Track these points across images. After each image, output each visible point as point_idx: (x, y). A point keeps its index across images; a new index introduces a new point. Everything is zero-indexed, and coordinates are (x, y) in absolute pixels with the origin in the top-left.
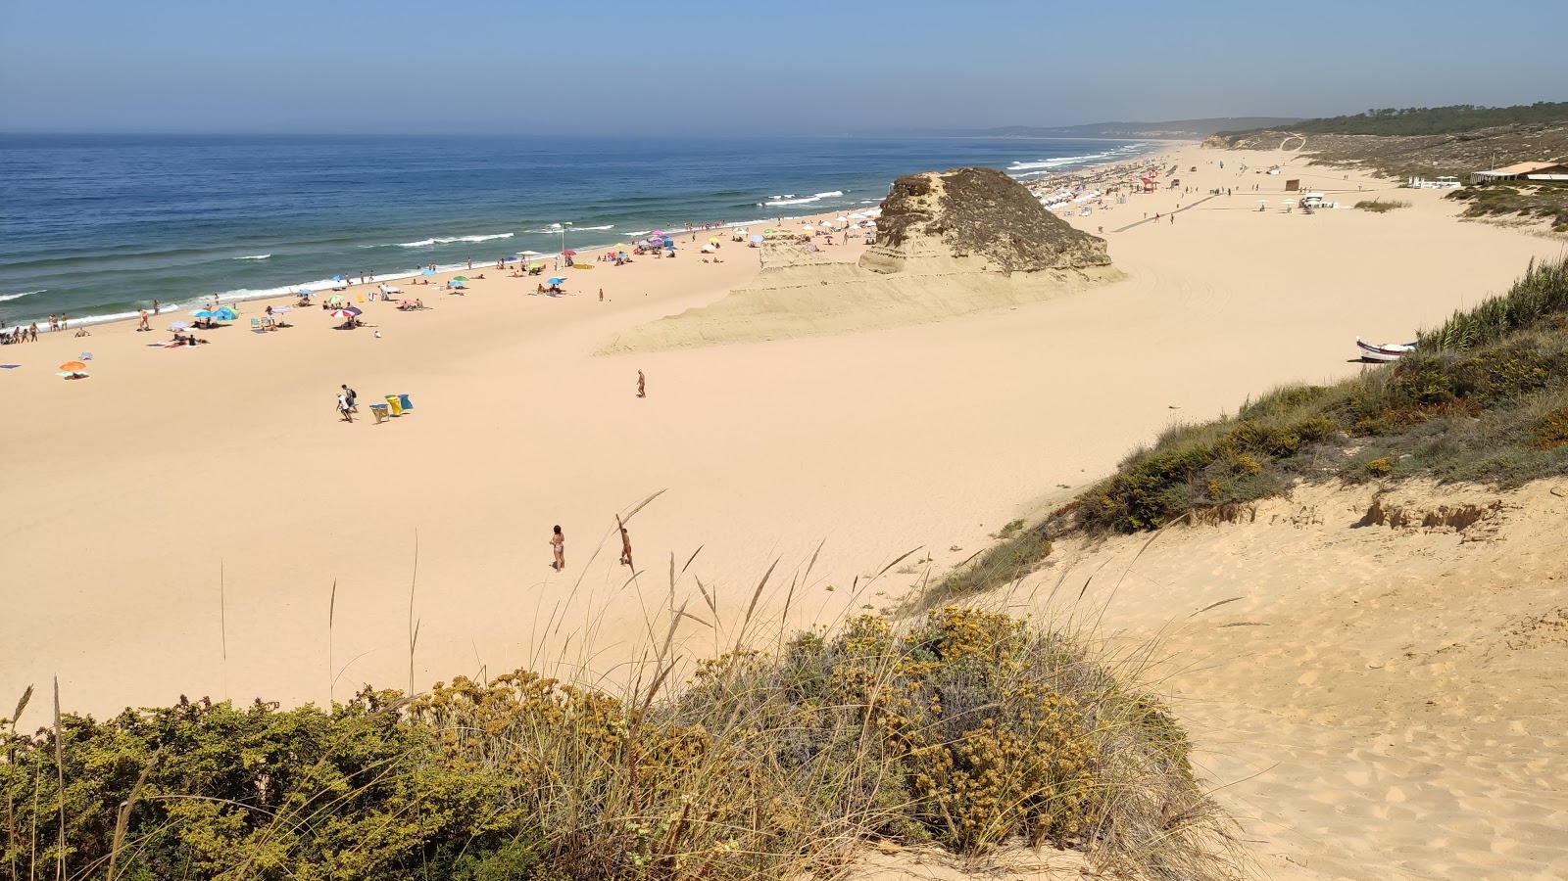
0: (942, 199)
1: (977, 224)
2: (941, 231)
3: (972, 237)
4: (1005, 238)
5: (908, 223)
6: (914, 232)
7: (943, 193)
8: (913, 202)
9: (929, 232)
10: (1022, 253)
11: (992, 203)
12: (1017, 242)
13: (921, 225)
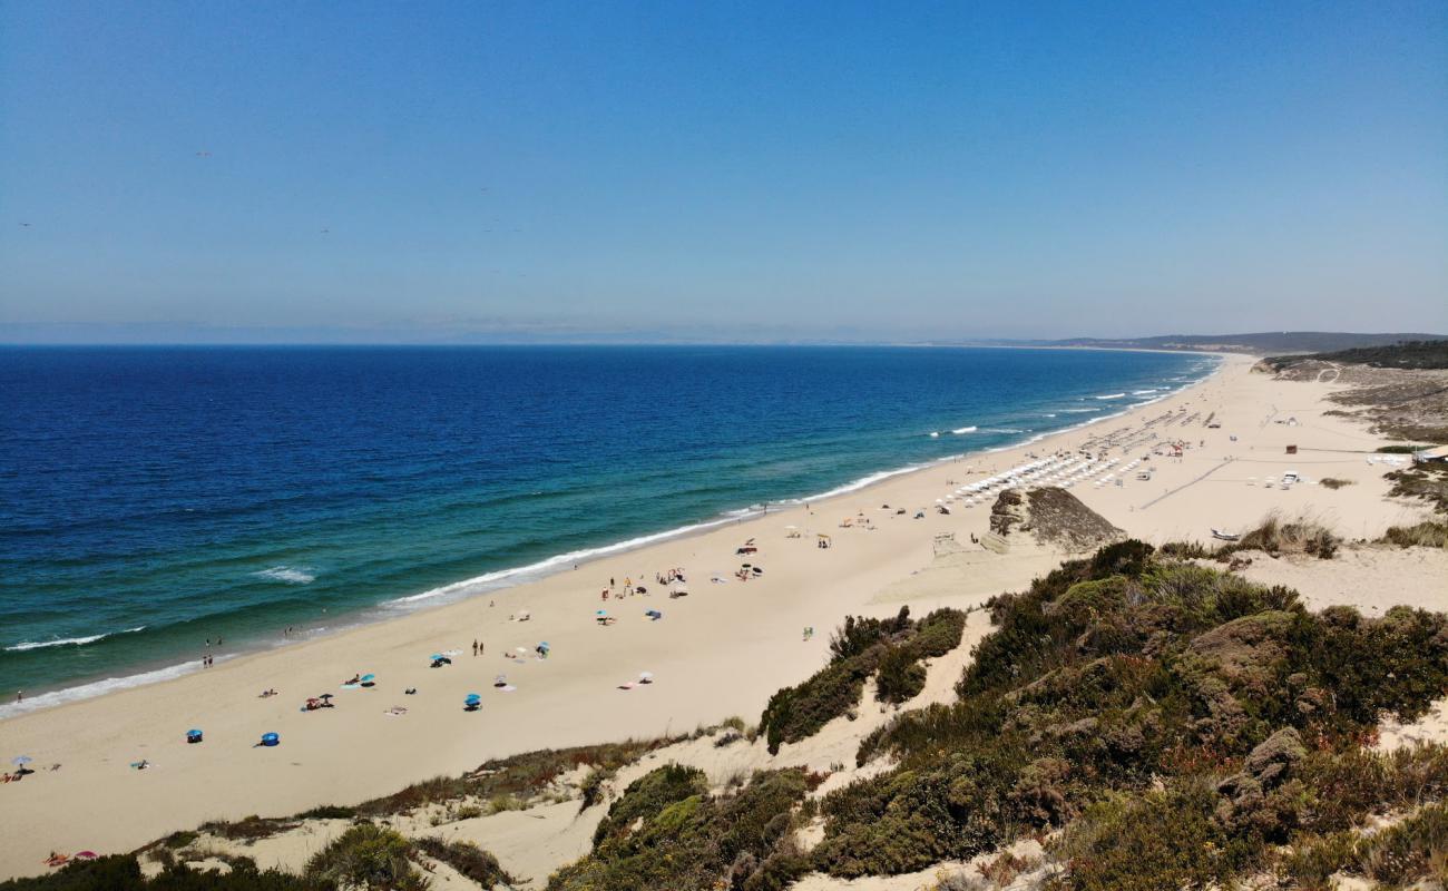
0: (1028, 509)
1: (1050, 524)
2: (1028, 530)
3: (1046, 533)
4: (1065, 533)
5: (1010, 523)
6: (1013, 528)
7: (1029, 505)
8: (1011, 508)
9: (1022, 530)
10: (1076, 542)
11: (1057, 510)
12: (1073, 536)
13: (1017, 525)
